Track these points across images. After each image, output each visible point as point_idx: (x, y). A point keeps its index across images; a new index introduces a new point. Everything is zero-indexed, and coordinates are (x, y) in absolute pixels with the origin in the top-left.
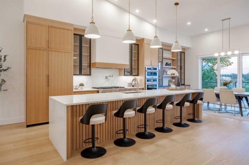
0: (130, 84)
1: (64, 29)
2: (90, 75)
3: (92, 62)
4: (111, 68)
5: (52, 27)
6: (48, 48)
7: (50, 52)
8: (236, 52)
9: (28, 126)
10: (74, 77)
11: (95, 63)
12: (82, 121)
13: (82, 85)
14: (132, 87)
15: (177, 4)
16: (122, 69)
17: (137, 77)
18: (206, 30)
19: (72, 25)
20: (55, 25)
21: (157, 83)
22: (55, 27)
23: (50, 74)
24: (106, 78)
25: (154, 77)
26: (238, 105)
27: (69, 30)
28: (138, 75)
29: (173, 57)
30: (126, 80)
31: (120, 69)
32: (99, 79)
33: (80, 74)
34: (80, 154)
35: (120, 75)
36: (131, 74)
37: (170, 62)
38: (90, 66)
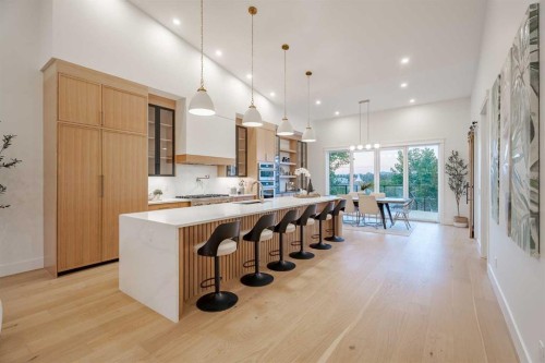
0: (234, 190)
1: (131, 94)
2: (173, 175)
3: (177, 153)
4: (203, 164)
5: (109, 88)
6: (102, 126)
7: (105, 134)
8: (377, 146)
9: (60, 274)
10: (150, 178)
11: (185, 155)
12: (201, 252)
13: (158, 193)
14: (237, 195)
15: (309, 74)
16: (222, 166)
17: (244, 179)
18: (337, 113)
19: (145, 88)
20: (114, 85)
21: (273, 187)
22: (115, 89)
23: (105, 174)
24: (198, 180)
25: (269, 179)
26: (379, 215)
27: (141, 96)
28: (246, 176)
29: (291, 148)
30: (228, 184)
31: (219, 166)
32: (187, 182)
33: (157, 173)
34: (195, 307)
35: (219, 175)
36: (237, 175)
37: (287, 156)
38: (173, 160)
